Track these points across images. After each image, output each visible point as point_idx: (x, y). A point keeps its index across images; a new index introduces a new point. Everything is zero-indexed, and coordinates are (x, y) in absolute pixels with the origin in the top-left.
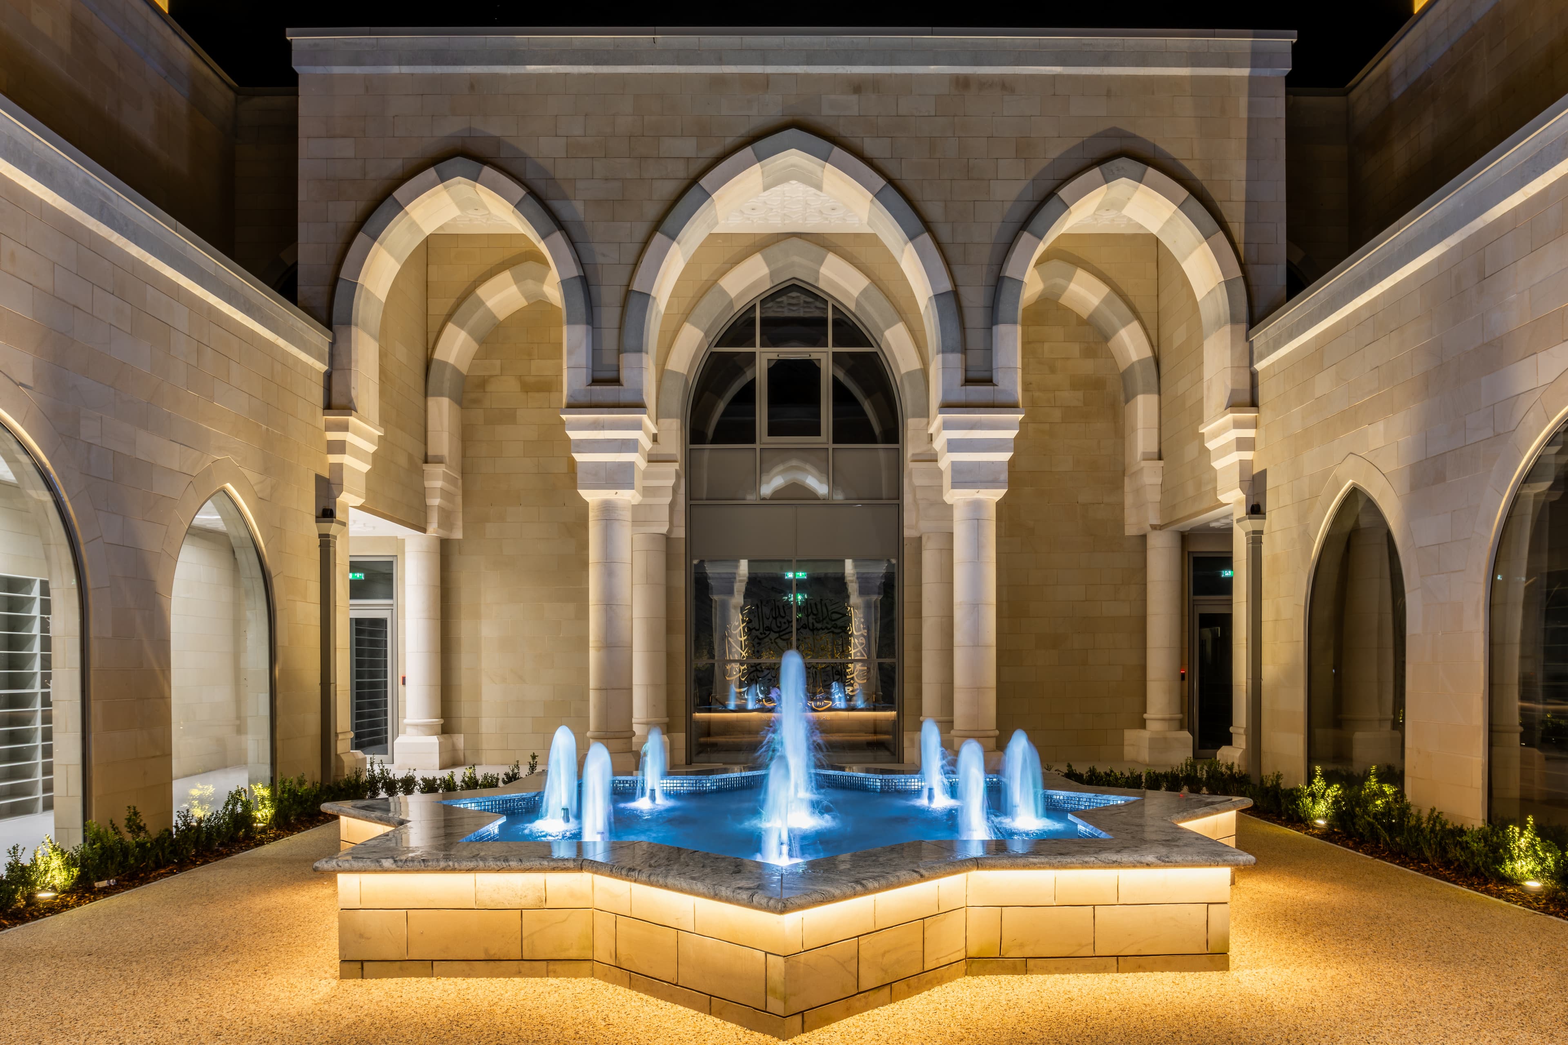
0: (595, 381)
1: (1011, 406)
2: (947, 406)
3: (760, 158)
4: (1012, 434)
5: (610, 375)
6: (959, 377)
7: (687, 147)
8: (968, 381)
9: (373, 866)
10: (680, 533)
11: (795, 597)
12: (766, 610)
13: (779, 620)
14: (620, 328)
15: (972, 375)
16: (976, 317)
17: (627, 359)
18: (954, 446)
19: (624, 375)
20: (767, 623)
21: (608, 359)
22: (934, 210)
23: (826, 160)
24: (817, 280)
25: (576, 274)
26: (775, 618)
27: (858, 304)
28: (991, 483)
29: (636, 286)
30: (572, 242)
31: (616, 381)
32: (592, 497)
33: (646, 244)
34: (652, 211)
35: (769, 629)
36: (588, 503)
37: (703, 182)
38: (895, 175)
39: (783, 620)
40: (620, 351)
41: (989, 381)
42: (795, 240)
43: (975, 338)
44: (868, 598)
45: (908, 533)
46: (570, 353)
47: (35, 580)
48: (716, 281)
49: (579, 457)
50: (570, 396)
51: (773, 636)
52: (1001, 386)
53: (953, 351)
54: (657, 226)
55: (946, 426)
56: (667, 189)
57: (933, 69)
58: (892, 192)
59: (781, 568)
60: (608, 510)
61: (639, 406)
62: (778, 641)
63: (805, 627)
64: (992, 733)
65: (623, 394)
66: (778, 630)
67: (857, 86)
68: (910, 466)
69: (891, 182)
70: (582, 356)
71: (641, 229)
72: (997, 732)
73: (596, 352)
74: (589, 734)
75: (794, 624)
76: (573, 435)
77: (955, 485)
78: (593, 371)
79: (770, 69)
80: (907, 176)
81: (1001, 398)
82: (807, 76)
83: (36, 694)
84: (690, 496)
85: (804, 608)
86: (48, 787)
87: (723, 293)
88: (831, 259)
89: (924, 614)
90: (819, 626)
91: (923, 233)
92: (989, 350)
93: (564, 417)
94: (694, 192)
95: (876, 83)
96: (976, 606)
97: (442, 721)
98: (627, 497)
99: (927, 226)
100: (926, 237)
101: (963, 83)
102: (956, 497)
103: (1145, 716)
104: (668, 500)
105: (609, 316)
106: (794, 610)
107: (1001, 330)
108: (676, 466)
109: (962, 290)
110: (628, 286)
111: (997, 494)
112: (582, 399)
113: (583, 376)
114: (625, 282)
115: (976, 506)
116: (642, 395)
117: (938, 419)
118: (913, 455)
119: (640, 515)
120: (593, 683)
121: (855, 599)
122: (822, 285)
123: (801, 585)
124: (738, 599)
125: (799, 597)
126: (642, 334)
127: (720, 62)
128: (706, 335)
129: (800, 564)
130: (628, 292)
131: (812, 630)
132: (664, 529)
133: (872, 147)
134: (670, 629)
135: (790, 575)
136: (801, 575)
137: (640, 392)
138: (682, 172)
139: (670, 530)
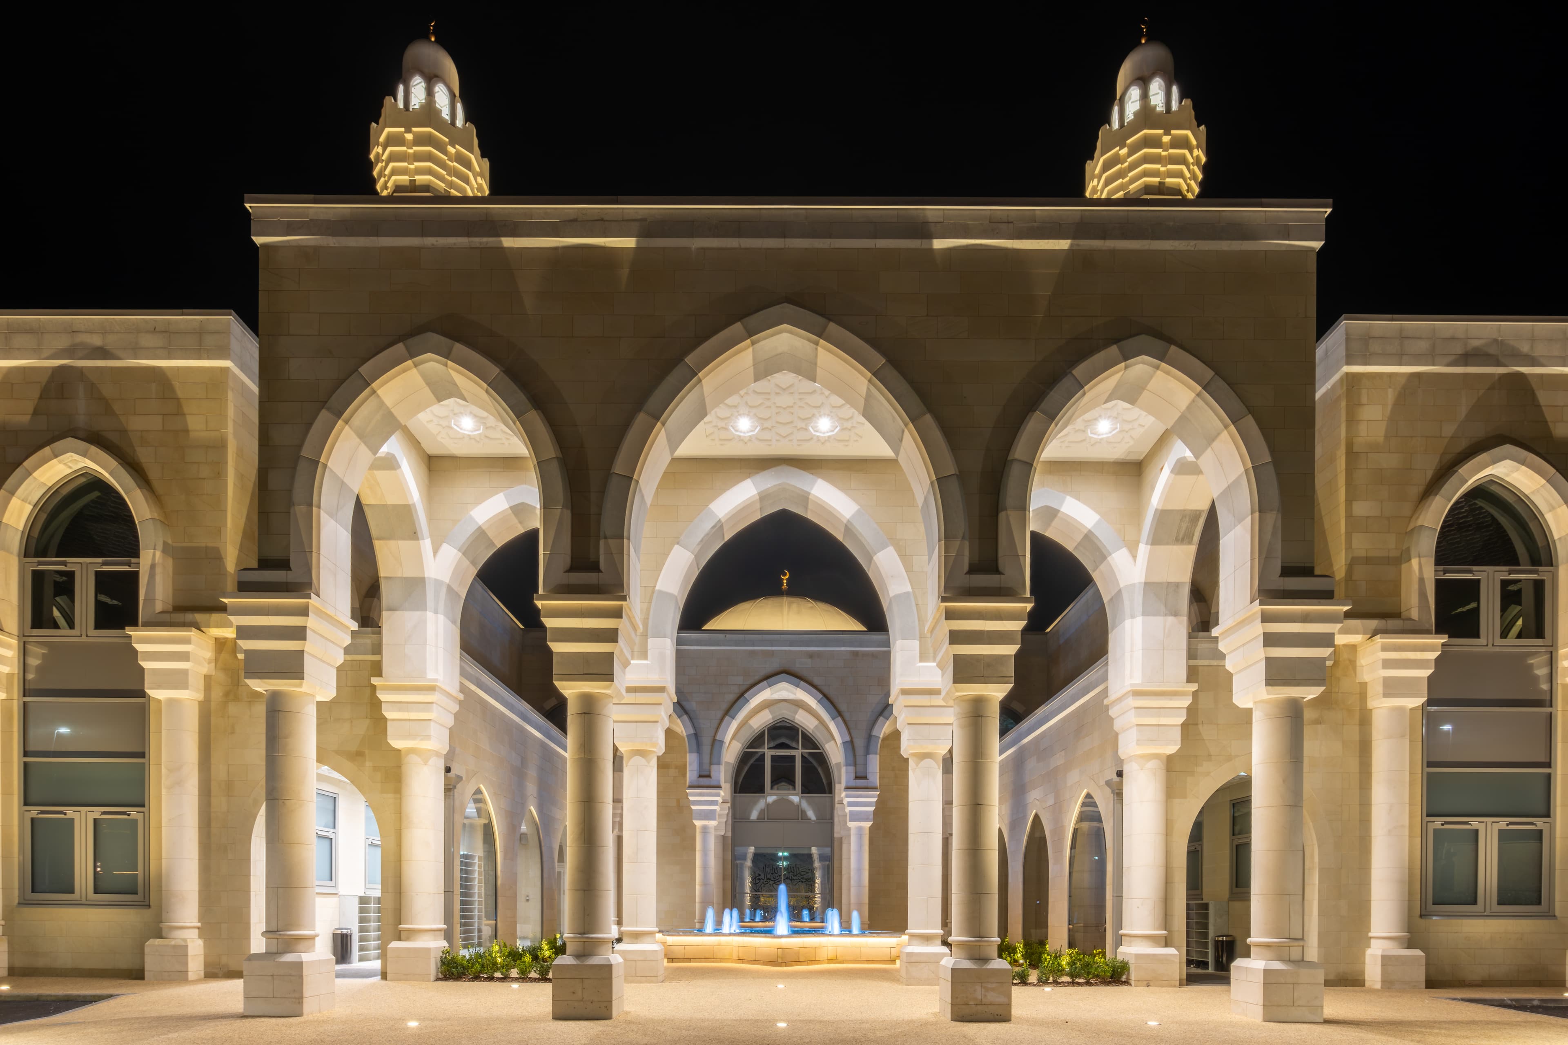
0: (700, 776)
1: (874, 788)
2: (847, 788)
3: (770, 686)
4: (875, 800)
5: (706, 773)
6: (853, 776)
7: (739, 680)
8: (857, 778)
9: (677, 934)
10: (730, 834)
11: (783, 863)
12: (768, 870)
13: (775, 874)
14: (711, 754)
15: (858, 775)
16: (860, 751)
17: (714, 768)
18: (850, 804)
19: (712, 774)
20: (768, 876)
21: (706, 767)
22: (843, 707)
23: (798, 687)
24: (794, 719)
25: (693, 732)
26: (772, 874)
27: (813, 731)
28: (866, 819)
29: (718, 738)
30: (691, 719)
31: (709, 776)
32: (698, 823)
33: (722, 719)
34: (725, 706)
35: (769, 879)
36: (696, 826)
37: (746, 695)
38: (826, 692)
39: (776, 875)
40: (711, 764)
41: (865, 778)
42: (784, 703)
43: (860, 760)
44: (824, 863)
45: (836, 835)
46: (690, 765)
47: (475, 856)
48: (747, 721)
49: (693, 807)
50: (690, 782)
51: (771, 883)
52: (870, 780)
53: (850, 765)
54: (727, 713)
55: (847, 796)
56: (731, 697)
57: (843, 649)
58: (825, 699)
59: (776, 851)
60: (705, 829)
61: (719, 787)
62: (774, 885)
63: (787, 878)
64: (866, 922)
65: (712, 782)
66: (773, 879)
67: (811, 655)
68: (837, 806)
69: (825, 695)
70: (695, 766)
71: (719, 714)
72: (869, 922)
73: (701, 764)
74: (696, 921)
75: (782, 876)
76: (691, 798)
77: (851, 820)
78: (699, 771)
79: (774, 648)
80: (831, 693)
81: (870, 785)
82: (790, 651)
83: (476, 900)
84: (734, 817)
85: (787, 869)
86: (480, 937)
87: (751, 727)
88: (801, 711)
89: (843, 873)
90: (795, 878)
91: (837, 717)
92: (865, 764)
93: (687, 791)
94: (742, 700)
95: (819, 654)
96: (859, 870)
97: (617, 919)
98: (713, 823)
99: (840, 714)
100: (839, 719)
101: (856, 654)
102: (852, 825)
103: (947, 921)
104: (725, 820)
105: (706, 749)
106: (783, 869)
107: (870, 757)
108: (729, 805)
109: (855, 741)
110: (714, 737)
111: (868, 824)
112: (695, 784)
113: (695, 774)
114: (713, 735)
115: (860, 829)
116: (720, 782)
117: (844, 794)
118: (838, 801)
119: (716, 828)
120: (698, 899)
121: (817, 864)
122: (796, 721)
123: (785, 858)
124: (749, 863)
125: (785, 863)
126: (720, 757)
127: (753, 645)
128: (742, 745)
129: (785, 850)
130: (714, 740)
131: (791, 880)
132: (723, 833)
133: (817, 681)
134: (724, 878)
135: (780, 854)
136: (786, 854)
137: (719, 781)
138: (737, 690)
139: (725, 834)
